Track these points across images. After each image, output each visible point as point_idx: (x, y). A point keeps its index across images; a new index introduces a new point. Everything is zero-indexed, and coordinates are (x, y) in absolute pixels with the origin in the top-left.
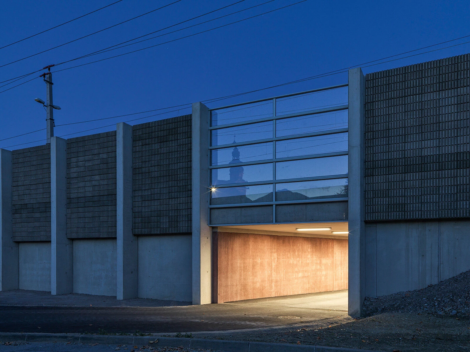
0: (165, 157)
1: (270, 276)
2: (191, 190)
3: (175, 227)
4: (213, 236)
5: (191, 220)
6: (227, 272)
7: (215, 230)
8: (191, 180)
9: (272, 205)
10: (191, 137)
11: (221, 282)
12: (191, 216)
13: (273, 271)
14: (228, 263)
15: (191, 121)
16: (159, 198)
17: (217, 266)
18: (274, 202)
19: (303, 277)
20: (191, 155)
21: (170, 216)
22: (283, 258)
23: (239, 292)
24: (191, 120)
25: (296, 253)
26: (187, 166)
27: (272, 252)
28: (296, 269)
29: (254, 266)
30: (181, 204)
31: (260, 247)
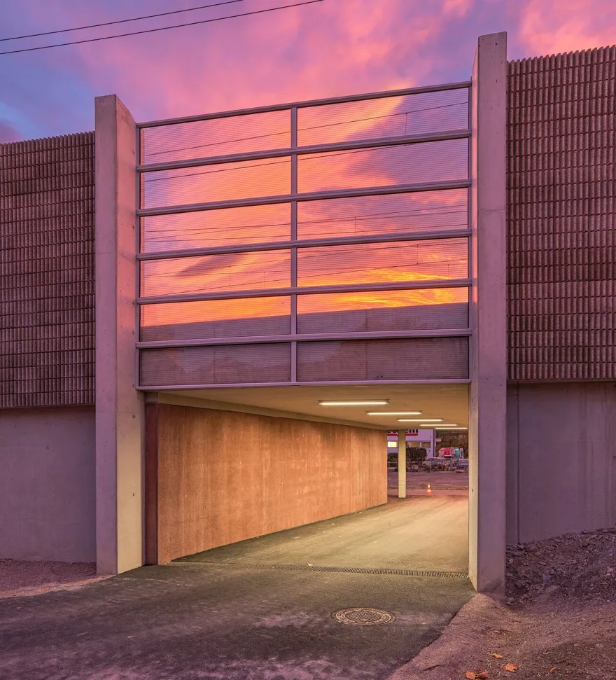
0: (28, 230)
1: (259, 495)
2: (93, 307)
3: (52, 392)
4: (146, 413)
5: (93, 376)
6: (178, 493)
7: (151, 400)
8: (93, 283)
9: (288, 343)
10: (93, 185)
11: (166, 515)
12: (92, 367)
13: (264, 485)
14: (179, 472)
15: (92, 147)
16: (13, 325)
17: (157, 481)
18: (294, 336)
19: (310, 493)
20: (93, 226)
21: (40, 366)
22: (280, 460)
23: (203, 532)
24: (93, 144)
25: (301, 451)
26: (84, 252)
27: (262, 449)
28: (300, 480)
29: (230, 477)
30: (68, 340)
31: (241, 438)
